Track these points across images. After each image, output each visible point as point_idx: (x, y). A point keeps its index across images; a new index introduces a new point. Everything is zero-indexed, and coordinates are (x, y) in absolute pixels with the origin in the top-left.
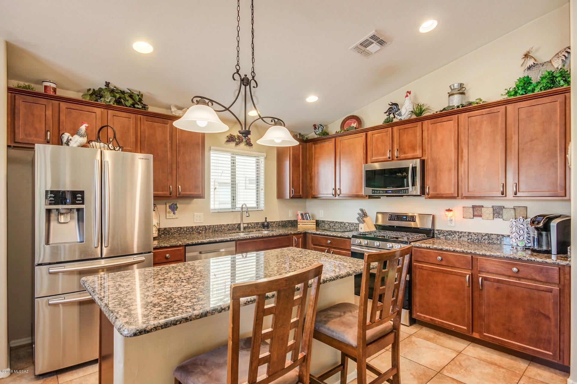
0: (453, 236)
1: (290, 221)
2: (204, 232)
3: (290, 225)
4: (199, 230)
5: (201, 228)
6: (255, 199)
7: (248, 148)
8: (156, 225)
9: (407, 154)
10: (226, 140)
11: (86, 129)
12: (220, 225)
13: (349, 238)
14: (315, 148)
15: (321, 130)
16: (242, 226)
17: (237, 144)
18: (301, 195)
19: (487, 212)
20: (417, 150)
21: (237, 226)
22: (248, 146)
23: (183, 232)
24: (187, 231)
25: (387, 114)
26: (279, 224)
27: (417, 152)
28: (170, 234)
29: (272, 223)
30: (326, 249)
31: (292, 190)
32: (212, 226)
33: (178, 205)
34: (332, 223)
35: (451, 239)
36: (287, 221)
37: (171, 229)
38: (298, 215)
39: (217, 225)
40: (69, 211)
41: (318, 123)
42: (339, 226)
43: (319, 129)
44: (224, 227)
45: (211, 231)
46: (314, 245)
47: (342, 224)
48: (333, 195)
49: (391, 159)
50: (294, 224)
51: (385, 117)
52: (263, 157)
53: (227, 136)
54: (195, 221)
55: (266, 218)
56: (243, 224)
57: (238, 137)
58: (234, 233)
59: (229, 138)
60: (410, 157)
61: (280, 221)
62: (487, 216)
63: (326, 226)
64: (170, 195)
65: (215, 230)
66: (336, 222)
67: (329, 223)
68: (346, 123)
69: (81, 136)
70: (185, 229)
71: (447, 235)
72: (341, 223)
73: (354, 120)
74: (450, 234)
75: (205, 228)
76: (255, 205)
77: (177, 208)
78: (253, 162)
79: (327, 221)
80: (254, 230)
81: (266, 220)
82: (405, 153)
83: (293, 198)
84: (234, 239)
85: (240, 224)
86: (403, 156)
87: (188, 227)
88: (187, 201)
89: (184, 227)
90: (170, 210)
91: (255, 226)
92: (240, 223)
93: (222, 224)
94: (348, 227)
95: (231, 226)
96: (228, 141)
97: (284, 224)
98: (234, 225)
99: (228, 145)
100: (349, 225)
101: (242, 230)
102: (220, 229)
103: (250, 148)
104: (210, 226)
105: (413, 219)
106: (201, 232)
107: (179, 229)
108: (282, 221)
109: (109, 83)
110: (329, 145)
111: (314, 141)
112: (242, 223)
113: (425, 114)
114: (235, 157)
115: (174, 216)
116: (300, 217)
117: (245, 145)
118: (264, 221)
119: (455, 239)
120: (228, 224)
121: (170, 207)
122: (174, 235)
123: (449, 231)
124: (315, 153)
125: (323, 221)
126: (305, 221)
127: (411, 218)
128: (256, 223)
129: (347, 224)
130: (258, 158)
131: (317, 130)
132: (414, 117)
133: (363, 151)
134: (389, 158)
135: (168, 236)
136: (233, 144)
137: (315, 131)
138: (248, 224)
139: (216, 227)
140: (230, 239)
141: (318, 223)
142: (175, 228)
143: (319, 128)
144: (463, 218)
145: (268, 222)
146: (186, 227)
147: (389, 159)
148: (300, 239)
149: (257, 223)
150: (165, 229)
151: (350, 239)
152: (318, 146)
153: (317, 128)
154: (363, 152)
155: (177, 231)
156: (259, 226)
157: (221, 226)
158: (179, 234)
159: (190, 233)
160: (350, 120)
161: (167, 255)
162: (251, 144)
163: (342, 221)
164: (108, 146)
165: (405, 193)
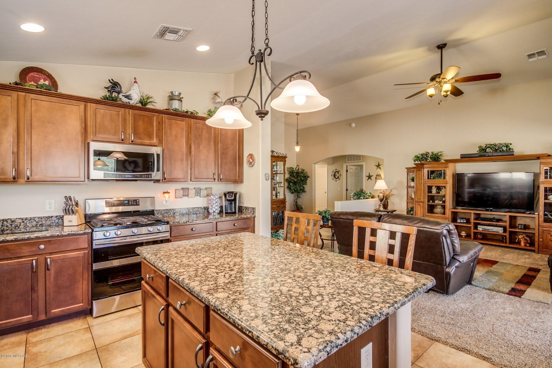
0: (169, 213)
9: (143, 140)
19: (192, 192)
20: (153, 138)
25: (109, 90)
27: (153, 140)
35: (167, 216)
60: (147, 144)
62: (191, 195)
68: (30, 75)
71: (164, 214)
74: (166, 212)
82: (140, 139)
86: (138, 141)
105: (136, 203)
113: (149, 106)
119: (170, 215)
123: (166, 210)
127: (134, 202)
132: (140, 105)
133: (81, 124)
134: (123, 140)
144: (176, 198)
154: (81, 126)
160: (35, 73)
165: (148, 178)
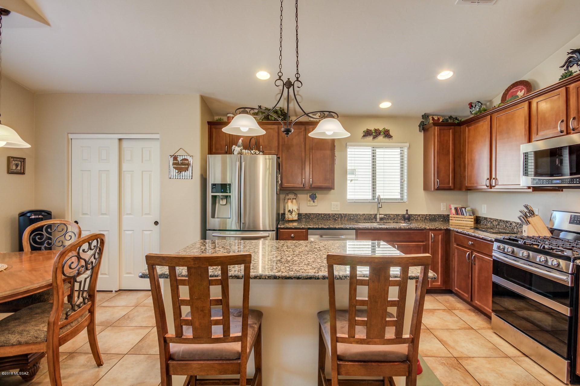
1: (441, 215)
2: (339, 219)
3: (442, 220)
4: (335, 217)
5: (337, 216)
6: (399, 191)
7: (387, 140)
8: (296, 210)
10: (362, 135)
11: (242, 141)
12: (355, 214)
13: (491, 241)
14: (469, 130)
15: (479, 108)
16: (378, 216)
17: (374, 138)
18: (450, 186)
21: (373, 216)
22: (386, 138)
23: (321, 218)
24: (324, 217)
25: (565, 67)
26: (426, 217)
28: (310, 219)
29: (416, 216)
30: (469, 252)
31: (437, 181)
32: (348, 215)
33: (317, 195)
34: (495, 221)
36: (437, 215)
37: (311, 215)
38: (451, 209)
39: (353, 214)
40: (224, 197)
41: (474, 100)
42: (504, 226)
43: (476, 108)
44: (359, 216)
45: (346, 218)
46: (457, 245)
47: (507, 224)
48: (487, 186)
49: (565, 133)
50: (446, 218)
51: (562, 71)
52: (406, 148)
53: (364, 131)
54: (332, 210)
55: (407, 210)
56: (380, 214)
57: (375, 131)
58: (369, 222)
59: (365, 133)
61: (427, 215)
63: (489, 224)
64: (304, 186)
65: (350, 218)
66: (500, 220)
67: (492, 221)
68: (510, 93)
69: (239, 146)
70: (323, 215)
72: (507, 222)
73: (521, 87)
75: (341, 216)
76: (399, 197)
77: (316, 197)
78: (397, 153)
79: (490, 218)
80: (392, 222)
81: (407, 213)
83: (438, 189)
84: (354, 228)
85: (376, 215)
87: (325, 214)
88: (325, 192)
89: (322, 214)
90: (311, 199)
91: (395, 217)
92: (376, 213)
93: (357, 213)
94: (516, 227)
95: (367, 216)
96: (364, 136)
97: (433, 218)
98: (371, 215)
99: (365, 139)
100: (516, 226)
101: (378, 220)
102: (356, 217)
103: (389, 140)
104: (345, 214)
106: (337, 219)
107: (318, 215)
108: (430, 215)
109: (261, 106)
110: (484, 125)
111: (469, 122)
112: (378, 213)
114: (375, 150)
115: (314, 204)
116: (453, 211)
117: (384, 137)
118: (405, 213)
120: (364, 214)
121: (310, 197)
122: (313, 220)
124: (469, 137)
125: (486, 219)
126: (461, 216)
128: (396, 214)
129: (514, 224)
130: (402, 149)
131: (474, 109)
133: (525, 126)
134: (562, 132)
135: (308, 220)
136: (370, 138)
137: (471, 110)
138: (385, 215)
139: (352, 215)
140: (350, 227)
141: (478, 220)
142: (314, 214)
143: (476, 106)
145: (409, 215)
146: (324, 214)
147: (562, 134)
148: (440, 236)
149: (398, 215)
150: (306, 214)
151: (493, 242)
152: (472, 127)
153: (474, 107)
154: (525, 128)
155: (316, 216)
156: (399, 218)
157: (357, 215)
158: (318, 219)
159: (327, 219)
160: (515, 88)
161: (292, 235)
162: (390, 135)
163: (508, 220)
164: (251, 151)
